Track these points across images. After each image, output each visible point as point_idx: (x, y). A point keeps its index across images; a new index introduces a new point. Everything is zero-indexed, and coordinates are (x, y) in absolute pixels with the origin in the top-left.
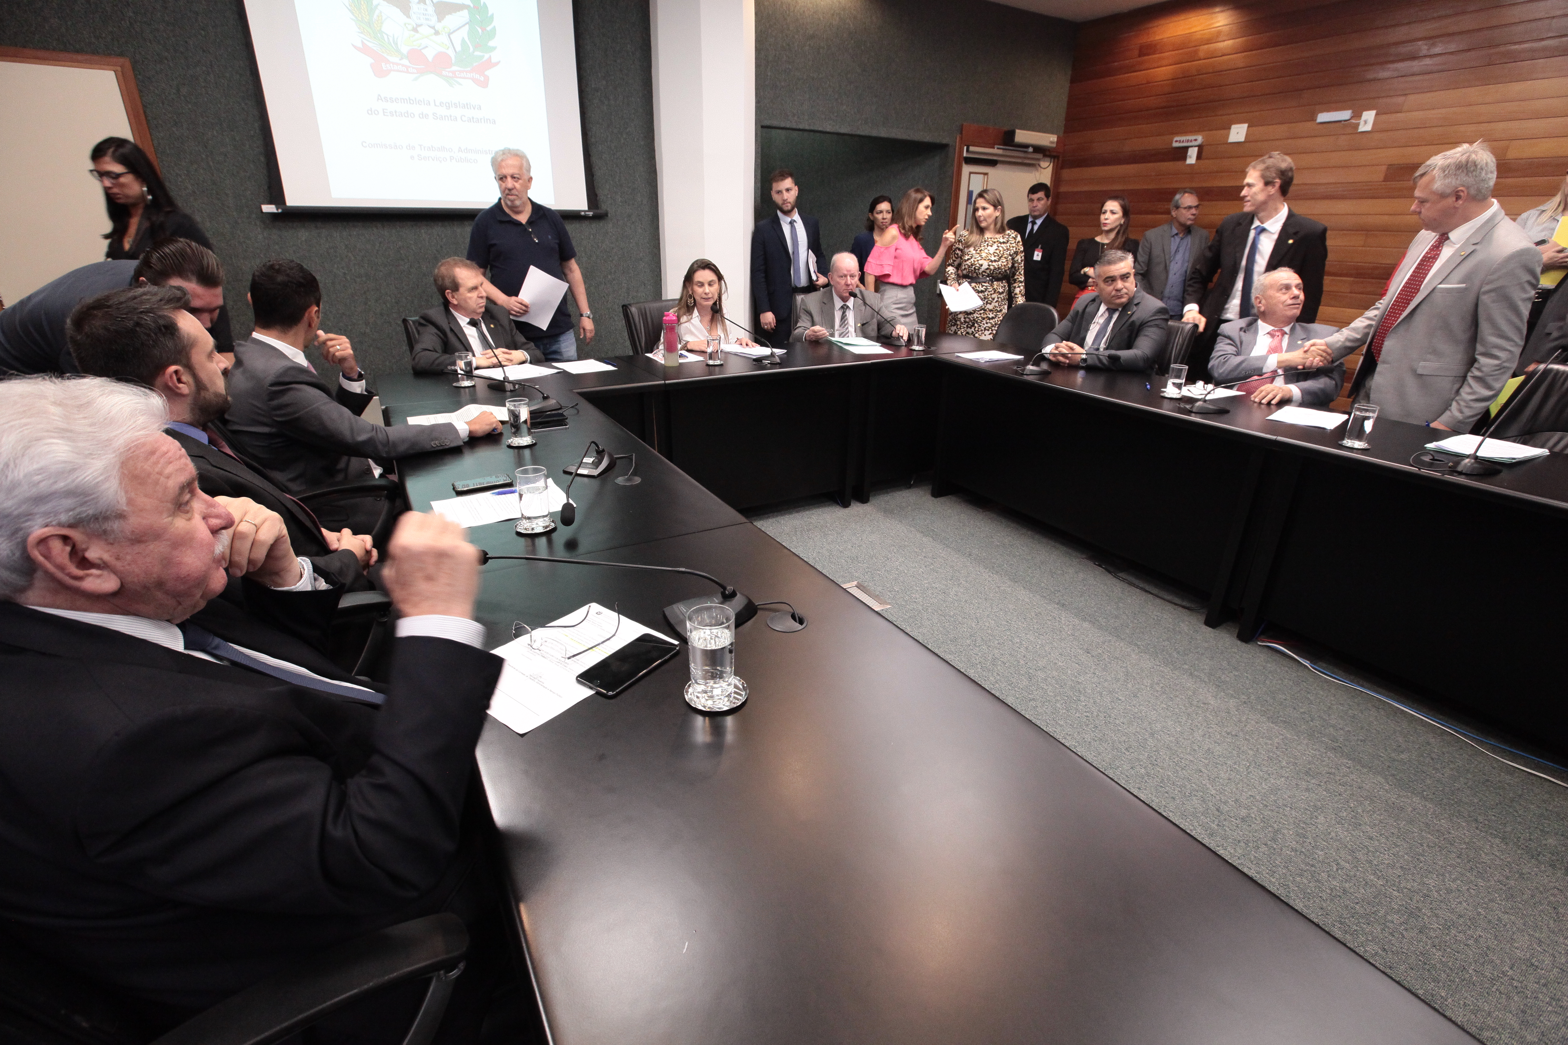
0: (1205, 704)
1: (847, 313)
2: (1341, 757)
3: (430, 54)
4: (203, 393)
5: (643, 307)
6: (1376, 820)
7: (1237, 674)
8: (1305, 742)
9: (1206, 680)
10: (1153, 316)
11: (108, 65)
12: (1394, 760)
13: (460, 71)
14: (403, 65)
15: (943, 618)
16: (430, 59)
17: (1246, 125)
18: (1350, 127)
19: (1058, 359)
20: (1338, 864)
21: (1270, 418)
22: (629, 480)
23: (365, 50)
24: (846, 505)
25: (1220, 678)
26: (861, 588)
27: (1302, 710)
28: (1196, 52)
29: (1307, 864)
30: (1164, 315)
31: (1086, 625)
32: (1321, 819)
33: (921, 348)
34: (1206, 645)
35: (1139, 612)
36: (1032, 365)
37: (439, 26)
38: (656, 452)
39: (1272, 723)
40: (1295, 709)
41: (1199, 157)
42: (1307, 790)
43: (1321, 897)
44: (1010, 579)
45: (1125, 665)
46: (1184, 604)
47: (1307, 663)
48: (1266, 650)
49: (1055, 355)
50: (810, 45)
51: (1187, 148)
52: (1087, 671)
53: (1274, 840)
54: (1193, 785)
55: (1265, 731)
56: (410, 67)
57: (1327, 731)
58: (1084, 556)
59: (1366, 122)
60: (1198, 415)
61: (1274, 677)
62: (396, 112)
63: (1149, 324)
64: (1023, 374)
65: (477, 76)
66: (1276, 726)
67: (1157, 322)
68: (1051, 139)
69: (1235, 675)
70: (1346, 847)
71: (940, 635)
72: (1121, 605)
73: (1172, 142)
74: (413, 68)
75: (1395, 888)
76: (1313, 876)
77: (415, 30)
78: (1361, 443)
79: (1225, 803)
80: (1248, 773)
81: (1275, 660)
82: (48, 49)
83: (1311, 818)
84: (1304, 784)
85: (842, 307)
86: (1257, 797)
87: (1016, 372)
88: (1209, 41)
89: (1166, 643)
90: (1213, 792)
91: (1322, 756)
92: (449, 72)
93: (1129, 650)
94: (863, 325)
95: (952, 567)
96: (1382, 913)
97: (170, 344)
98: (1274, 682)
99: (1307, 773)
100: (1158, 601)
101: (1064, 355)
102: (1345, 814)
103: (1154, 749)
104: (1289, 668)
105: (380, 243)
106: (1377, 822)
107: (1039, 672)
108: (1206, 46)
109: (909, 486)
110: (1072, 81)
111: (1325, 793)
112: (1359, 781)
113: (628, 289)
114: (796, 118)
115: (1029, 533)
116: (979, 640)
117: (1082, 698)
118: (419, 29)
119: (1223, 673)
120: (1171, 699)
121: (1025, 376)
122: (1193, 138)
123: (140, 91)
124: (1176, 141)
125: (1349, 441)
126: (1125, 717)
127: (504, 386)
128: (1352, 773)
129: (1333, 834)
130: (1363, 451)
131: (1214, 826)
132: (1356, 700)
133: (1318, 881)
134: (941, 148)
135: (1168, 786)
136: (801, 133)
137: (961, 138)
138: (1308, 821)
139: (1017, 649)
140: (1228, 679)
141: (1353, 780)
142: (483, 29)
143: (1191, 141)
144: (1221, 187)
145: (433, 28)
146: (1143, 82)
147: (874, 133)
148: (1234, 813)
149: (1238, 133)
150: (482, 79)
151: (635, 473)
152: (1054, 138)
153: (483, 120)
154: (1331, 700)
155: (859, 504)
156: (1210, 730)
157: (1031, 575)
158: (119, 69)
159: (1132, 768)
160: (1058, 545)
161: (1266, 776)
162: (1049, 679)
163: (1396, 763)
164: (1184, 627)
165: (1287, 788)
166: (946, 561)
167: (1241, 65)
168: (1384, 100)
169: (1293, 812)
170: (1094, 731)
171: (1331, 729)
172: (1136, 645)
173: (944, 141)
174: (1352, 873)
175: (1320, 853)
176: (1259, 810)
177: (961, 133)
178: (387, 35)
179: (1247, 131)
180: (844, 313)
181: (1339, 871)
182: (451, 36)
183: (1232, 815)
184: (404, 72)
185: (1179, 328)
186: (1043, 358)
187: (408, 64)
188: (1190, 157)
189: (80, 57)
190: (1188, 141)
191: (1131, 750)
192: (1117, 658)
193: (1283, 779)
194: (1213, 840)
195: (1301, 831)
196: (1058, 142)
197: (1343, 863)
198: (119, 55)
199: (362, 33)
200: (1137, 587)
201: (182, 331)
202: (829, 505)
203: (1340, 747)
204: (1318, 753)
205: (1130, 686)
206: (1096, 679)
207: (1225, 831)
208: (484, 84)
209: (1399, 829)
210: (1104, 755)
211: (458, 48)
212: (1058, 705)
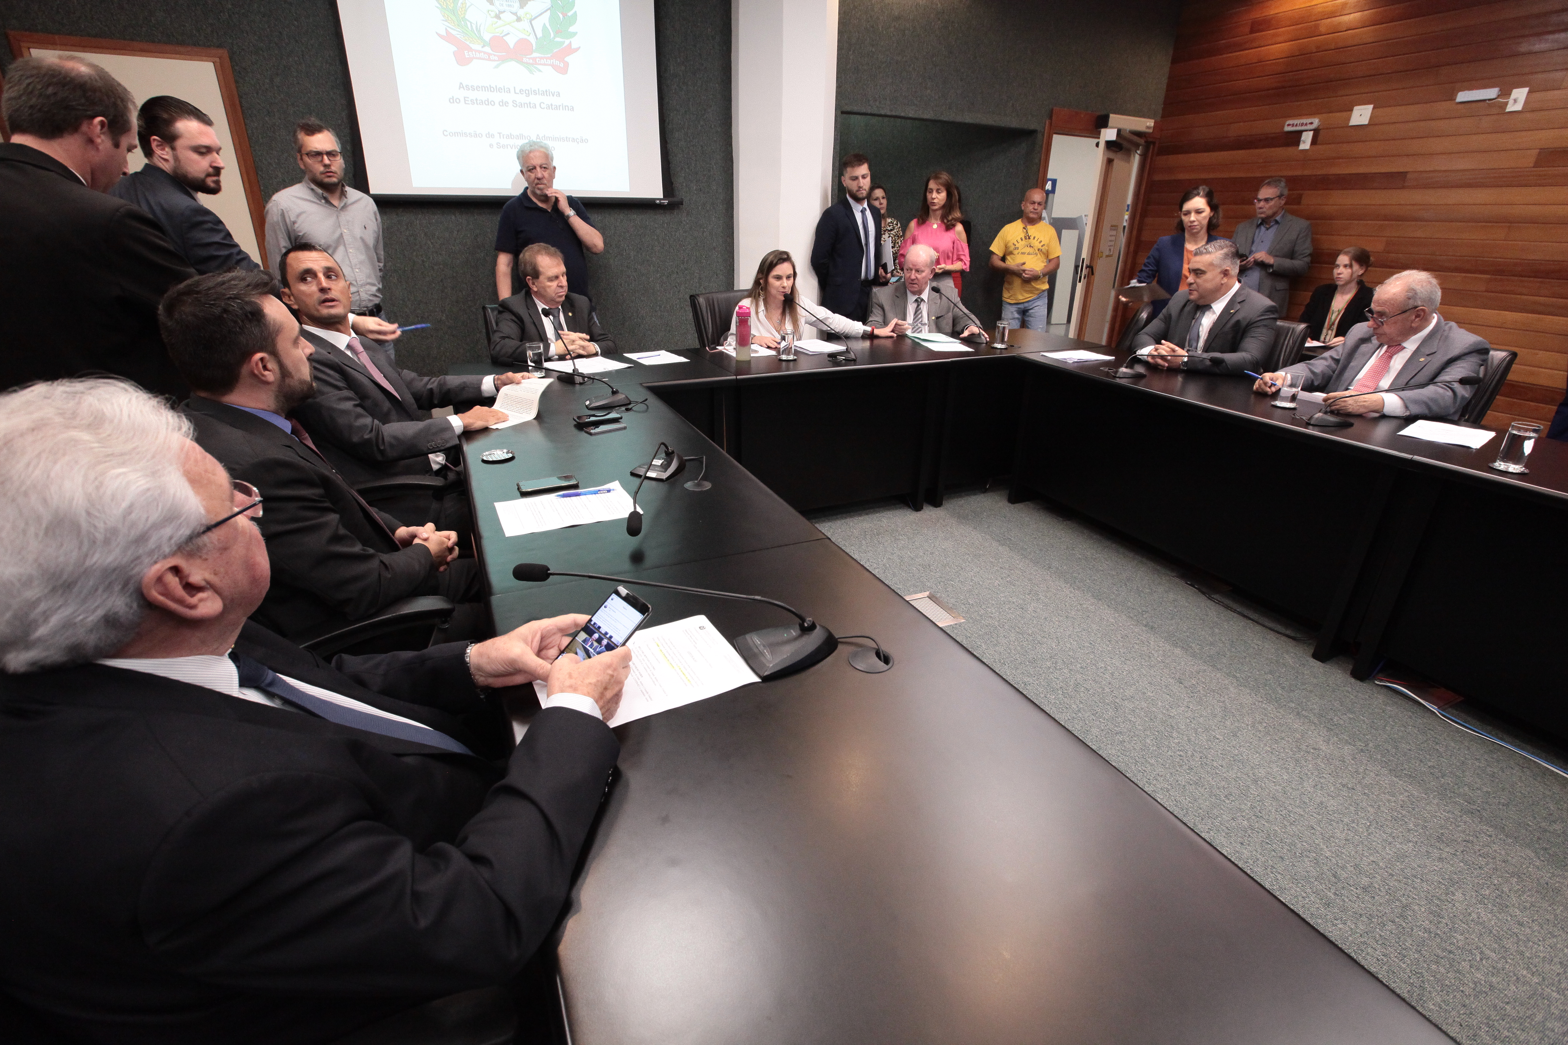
0: (1315, 749)
1: (921, 306)
2: (1480, 822)
3: (511, 41)
4: (287, 381)
5: (711, 297)
6: (1527, 902)
7: (1351, 716)
8: (1435, 802)
9: (1316, 721)
10: (1262, 315)
11: (209, 57)
12: (1545, 831)
13: (541, 58)
14: (485, 53)
15: (1021, 636)
16: (512, 47)
17: (1371, 107)
18: (1496, 107)
19: (1156, 362)
20: (1481, 953)
21: (1402, 433)
22: (698, 485)
23: (448, 38)
24: (917, 508)
25: (1332, 719)
26: (934, 599)
27: (1430, 764)
28: (1317, 26)
29: (1444, 950)
30: (1274, 314)
31: (1178, 651)
32: (1459, 895)
33: (1003, 346)
34: (1315, 681)
35: (1237, 639)
36: (1126, 367)
37: (521, 13)
38: (724, 453)
39: (1396, 776)
40: (1421, 761)
41: (1314, 142)
42: (1440, 859)
43: (1462, 991)
44: (1093, 595)
45: (1222, 699)
46: (1288, 632)
47: (1434, 708)
48: (1385, 691)
49: (1153, 357)
50: (895, 26)
51: (1301, 132)
52: (1180, 704)
53: (1402, 916)
54: (1304, 844)
55: (1387, 786)
56: (491, 54)
57: (1461, 790)
58: (1174, 574)
59: (1515, 101)
60: (1316, 428)
61: (1396, 723)
62: (476, 100)
63: (1255, 325)
64: (1115, 377)
65: (557, 63)
66: (1400, 780)
67: (1265, 323)
68: (1148, 124)
69: (1350, 718)
70: (1491, 932)
71: (1018, 655)
72: (1217, 630)
73: (1283, 127)
74: (495, 55)
75: (1554, 989)
76: (1451, 966)
77: (498, 17)
78: (1517, 467)
79: (1343, 868)
80: (1369, 835)
81: (1396, 703)
82: (153, 42)
83: (1447, 894)
84: (1436, 853)
85: (916, 300)
86: (1381, 864)
87: (1107, 374)
88: (1332, 14)
89: (1269, 676)
90: (1328, 854)
91: (1456, 820)
92: (529, 59)
93: (1226, 682)
94: (937, 318)
95: (1030, 580)
96: (1539, 1017)
97: (256, 331)
98: (1396, 728)
99: (1439, 839)
100: (1258, 628)
101: (1163, 357)
102: (1487, 892)
103: (1258, 798)
104: (1413, 713)
105: (458, 231)
106: (1528, 905)
107: (1126, 702)
108: (1329, 20)
109: (984, 491)
110: (1174, 61)
111: (1462, 864)
112: (1503, 853)
113: (700, 278)
114: (877, 103)
115: (1114, 545)
116: (1060, 662)
117: (1175, 734)
118: (501, 16)
119: (1336, 715)
120: (1276, 742)
121: (1118, 379)
122: (1309, 121)
123: (236, 82)
124: (1289, 125)
125: (1502, 463)
126: (1223, 759)
127: (574, 378)
128: (1494, 843)
129: (1474, 916)
130: (1520, 476)
131: (1330, 894)
132: (1495, 756)
133: (1458, 971)
134: (1029, 134)
135: (1275, 843)
136: (880, 118)
137: (1051, 124)
138: (1443, 897)
139: (1102, 674)
140: (1342, 722)
141: (1495, 851)
142: (565, 15)
143: (1306, 124)
144: (1339, 175)
145: (515, 14)
146: (1254, 61)
147: (959, 119)
148: (1354, 880)
149: (1361, 115)
150: (562, 65)
151: (705, 478)
152: (1151, 123)
153: (561, 107)
154: (1465, 754)
155: (931, 508)
156: (1322, 781)
157: (1116, 592)
158: (218, 60)
159: (1233, 819)
160: (1144, 560)
161: (1390, 839)
162: (1137, 711)
163: (1548, 834)
164: (1289, 659)
165: (1415, 855)
166: (1024, 574)
167: (1371, 40)
168: (1540, 76)
169: (1424, 885)
170: (1189, 774)
171: (1466, 788)
172: (1235, 677)
173: (1032, 127)
174: (1499, 966)
175: (1459, 937)
176: (1384, 880)
177: (1051, 117)
178: (471, 23)
179: (1372, 113)
180: (918, 306)
181: (1484, 962)
182: (533, 22)
183: (1351, 883)
184: (486, 60)
185: (1289, 329)
186: (1137, 361)
187: (490, 52)
188: (1304, 142)
189: (182, 49)
190: (1302, 124)
191: (1231, 798)
192: (1214, 691)
193: (1411, 844)
194: (1329, 911)
195: (1434, 908)
196: (1154, 127)
197: (1487, 952)
198: (218, 47)
199: (446, 21)
200: (1235, 611)
201: (268, 318)
202: (900, 508)
203: (1479, 811)
204: (1451, 816)
205: (1228, 723)
206: (1189, 714)
207: (1344, 901)
208: (563, 70)
209: (1556, 916)
210: (1200, 801)
211: (539, 35)
212: (1148, 741)
